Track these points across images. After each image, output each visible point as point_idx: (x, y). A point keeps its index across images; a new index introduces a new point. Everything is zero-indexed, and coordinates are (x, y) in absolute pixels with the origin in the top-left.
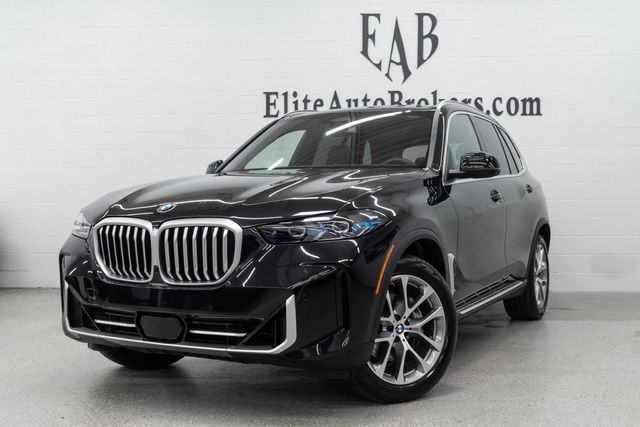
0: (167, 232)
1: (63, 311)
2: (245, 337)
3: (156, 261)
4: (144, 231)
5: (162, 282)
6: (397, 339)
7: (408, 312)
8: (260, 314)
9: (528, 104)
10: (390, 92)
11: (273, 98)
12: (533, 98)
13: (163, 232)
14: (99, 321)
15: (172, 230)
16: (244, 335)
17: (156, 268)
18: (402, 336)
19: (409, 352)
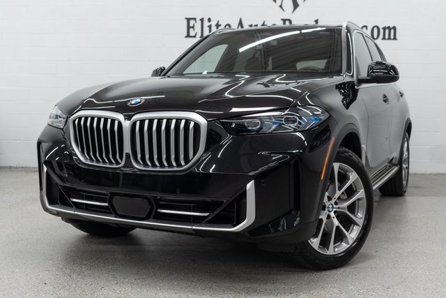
0: (138, 123)
1: (41, 189)
2: (208, 216)
3: (127, 148)
4: (116, 123)
5: (133, 167)
6: (329, 217)
7: (338, 193)
8: (223, 196)
9: (387, 31)
10: (282, 19)
11: (192, 23)
12: (391, 27)
13: (134, 124)
14: (74, 200)
15: (142, 122)
16: (207, 214)
17: (128, 155)
18: (332, 214)
19: (338, 227)
